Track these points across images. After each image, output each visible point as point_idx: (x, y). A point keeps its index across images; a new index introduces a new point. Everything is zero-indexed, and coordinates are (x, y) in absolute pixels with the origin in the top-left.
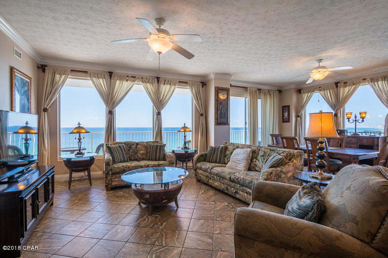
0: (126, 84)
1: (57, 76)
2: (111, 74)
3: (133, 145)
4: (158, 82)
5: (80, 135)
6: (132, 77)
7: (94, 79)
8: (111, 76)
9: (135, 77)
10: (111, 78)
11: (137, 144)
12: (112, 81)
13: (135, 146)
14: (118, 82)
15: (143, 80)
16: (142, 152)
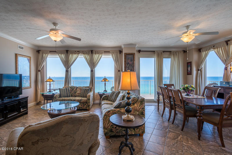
0: (75, 56)
1: (44, 55)
2: (67, 51)
3: (75, 88)
4: (92, 53)
5: (50, 82)
6: (77, 52)
7: (60, 55)
8: (67, 52)
9: (79, 52)
10: (67, 53)
11: (77, 88)
12: (68, 55)
13: (75, 89)
14: (71, 55)
15: (83, 53)
16: (78, 92)
